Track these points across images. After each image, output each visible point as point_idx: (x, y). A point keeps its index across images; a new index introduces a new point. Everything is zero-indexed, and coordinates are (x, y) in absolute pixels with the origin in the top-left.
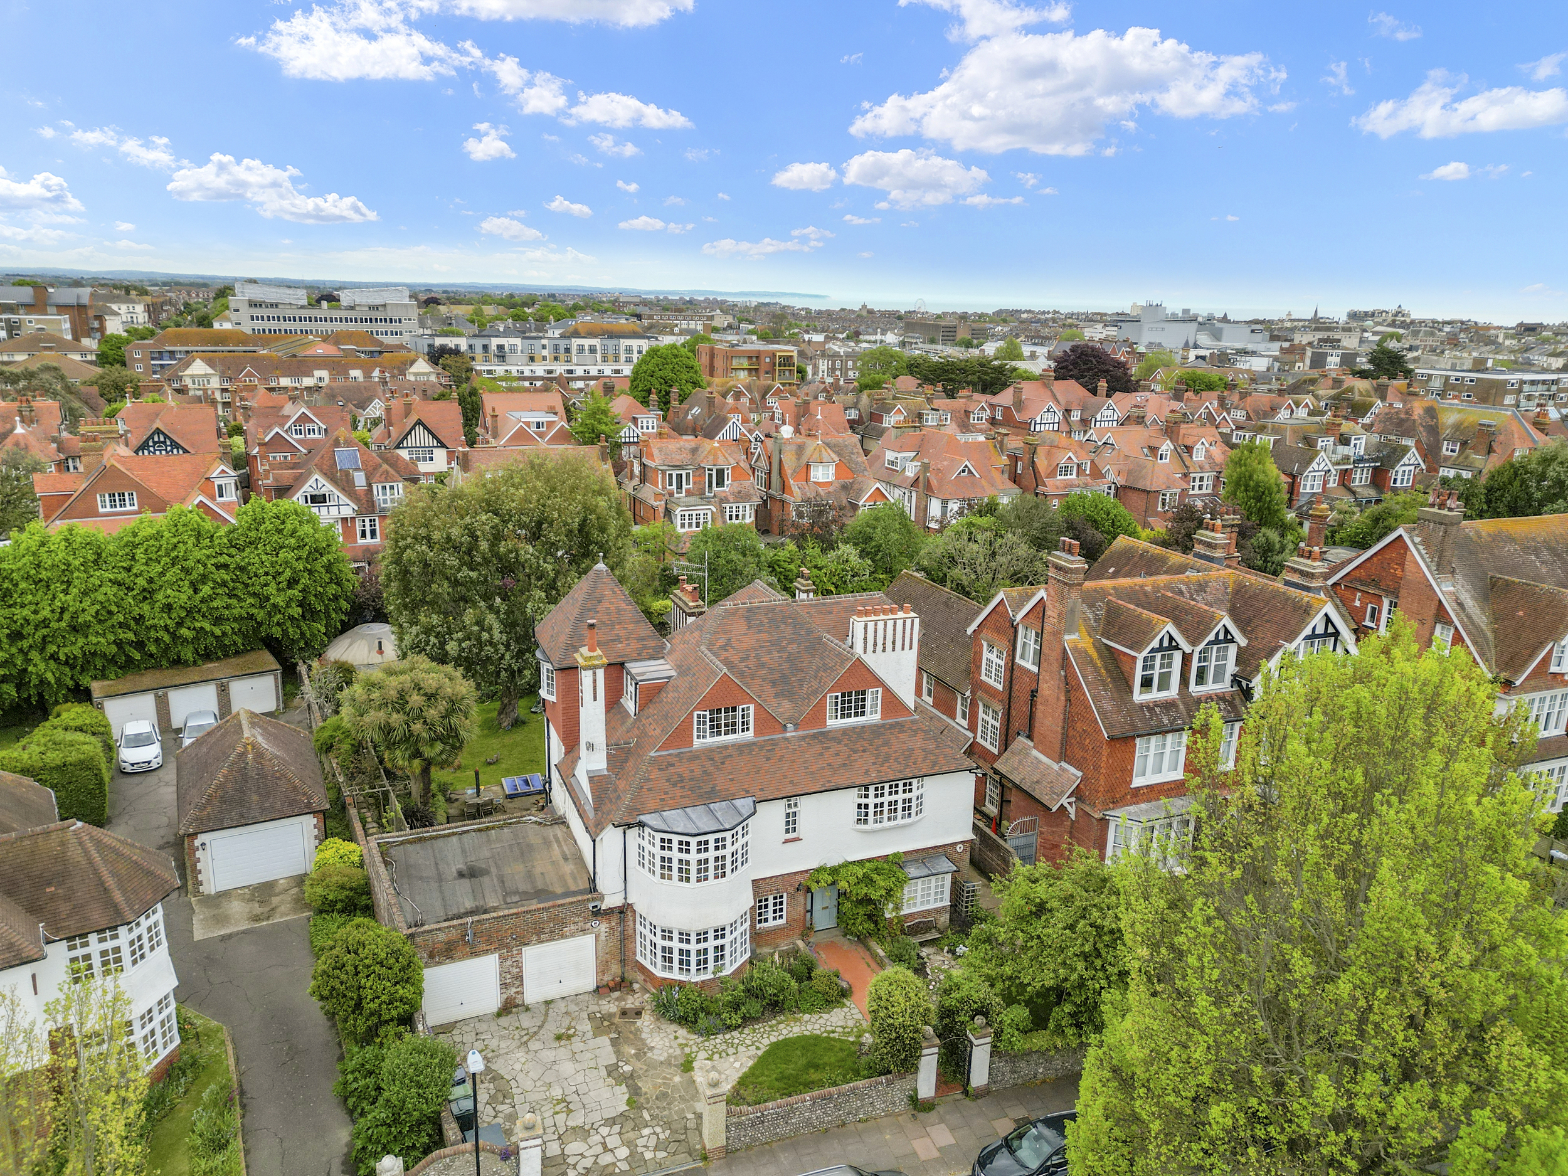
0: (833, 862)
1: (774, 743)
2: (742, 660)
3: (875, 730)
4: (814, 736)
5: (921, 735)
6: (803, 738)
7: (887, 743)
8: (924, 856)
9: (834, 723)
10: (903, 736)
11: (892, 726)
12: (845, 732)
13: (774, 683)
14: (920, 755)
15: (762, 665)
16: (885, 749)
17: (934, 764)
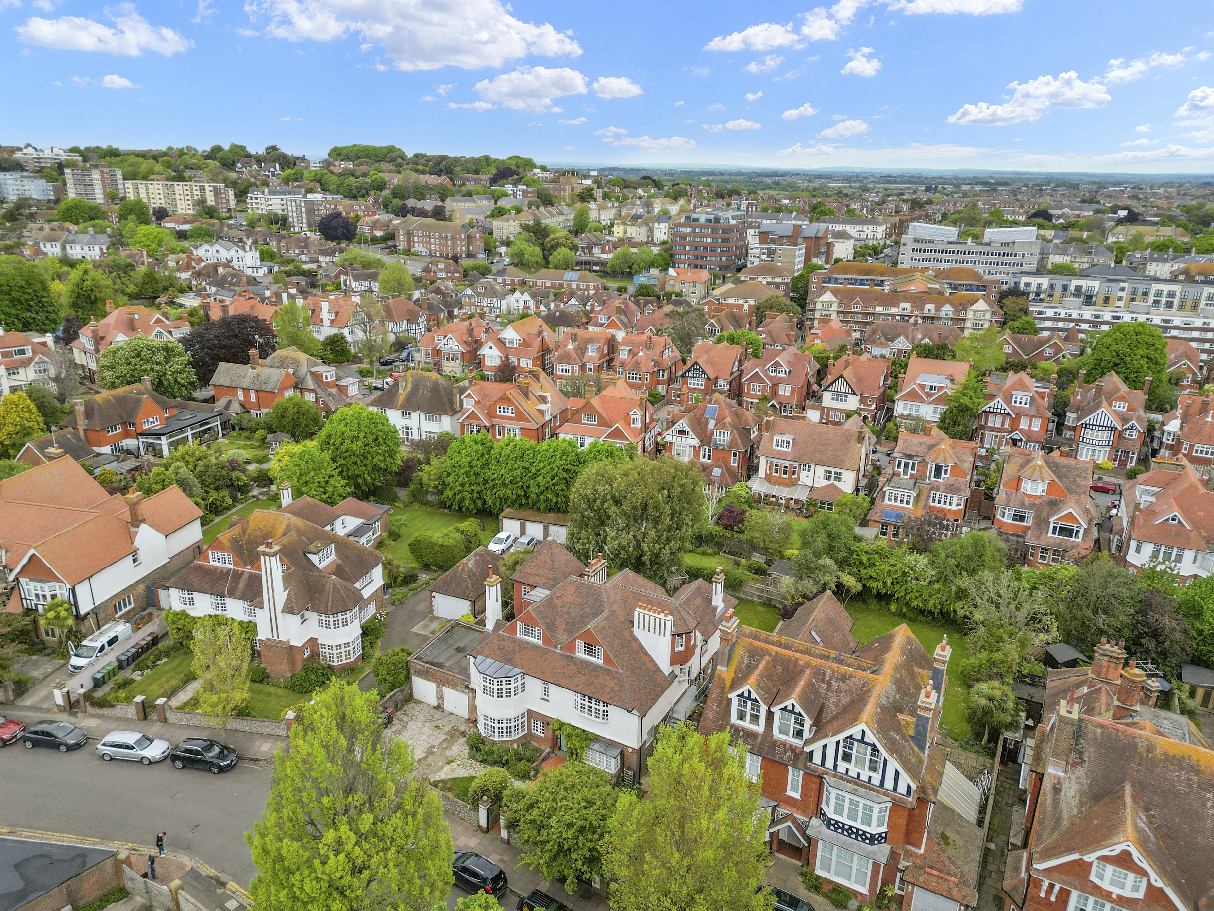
0: (565, 720)
1: (548, 651)
2: (563, 607)
3: (596, 667)
4: (567, 657)
5: (616, 681)
6: (562, 655)
7: (596, 677)
8: (609, 744)
9: (580, 654)
10: (607, 677)
11: (605, 670)
12: (583, 662)
13: (567, 623)
14: (608, 689)
15: (568, 613)
16: (594, 679)
17: (612, 698)
